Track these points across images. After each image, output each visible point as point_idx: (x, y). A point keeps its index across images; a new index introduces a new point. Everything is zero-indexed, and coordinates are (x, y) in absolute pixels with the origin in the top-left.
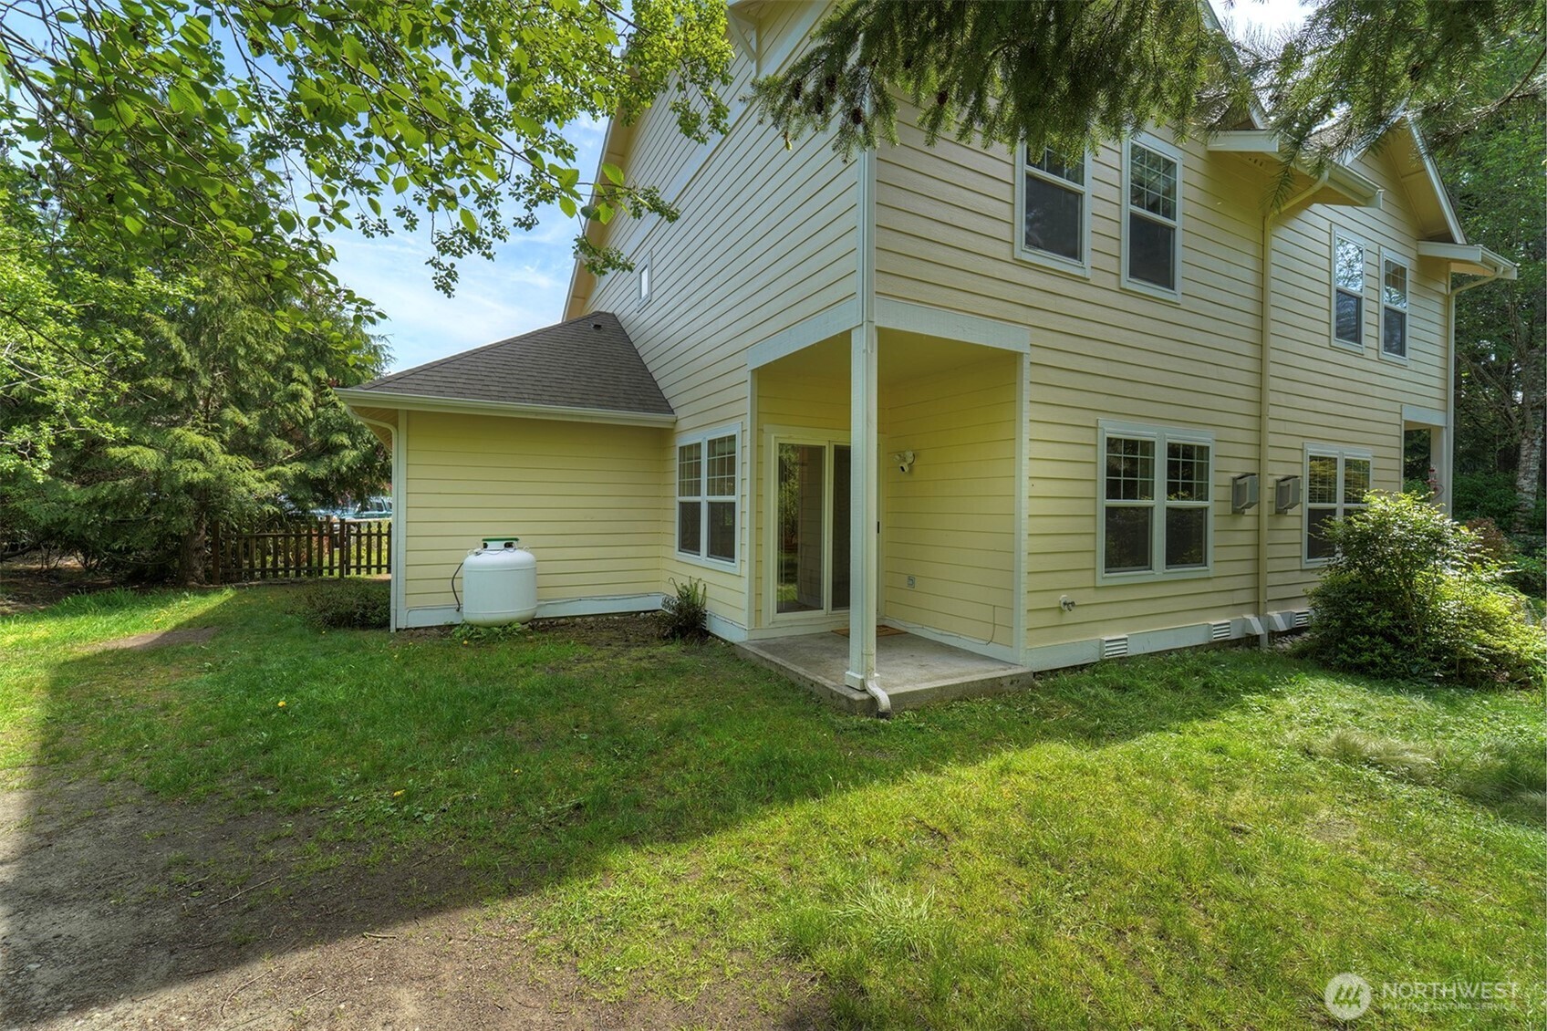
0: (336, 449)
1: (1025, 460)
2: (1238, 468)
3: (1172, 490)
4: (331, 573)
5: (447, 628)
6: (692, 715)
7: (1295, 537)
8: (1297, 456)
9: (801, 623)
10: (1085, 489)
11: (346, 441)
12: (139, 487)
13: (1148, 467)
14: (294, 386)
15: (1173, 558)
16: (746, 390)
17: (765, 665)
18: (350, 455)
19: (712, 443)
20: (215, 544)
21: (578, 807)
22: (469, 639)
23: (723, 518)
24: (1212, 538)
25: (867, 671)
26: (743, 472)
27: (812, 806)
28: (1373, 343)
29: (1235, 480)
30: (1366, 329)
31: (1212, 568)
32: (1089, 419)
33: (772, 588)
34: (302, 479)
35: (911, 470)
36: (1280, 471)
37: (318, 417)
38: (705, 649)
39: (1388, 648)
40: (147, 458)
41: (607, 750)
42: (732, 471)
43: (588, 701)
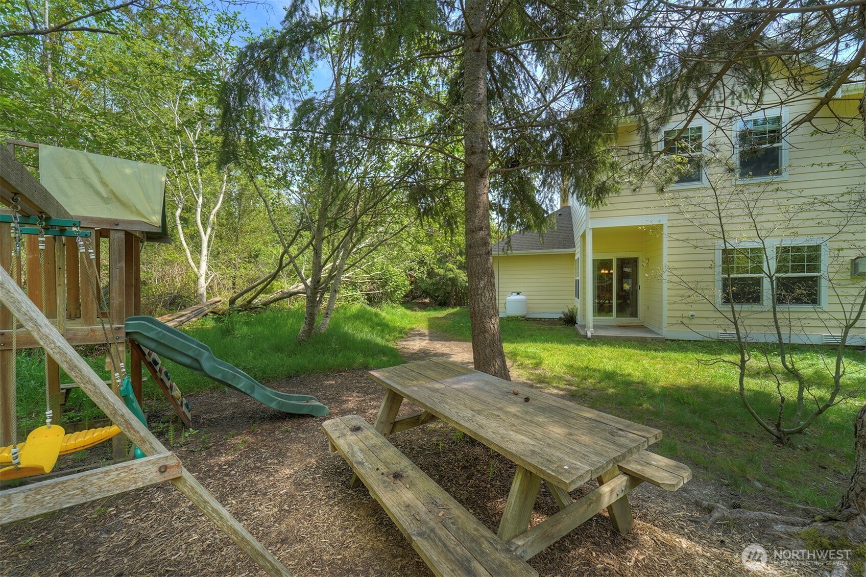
1: (666, 263)
2: (854, 254)
9: (603, 321)
12: (440, 279)
13: (759, 259)
20: (456, 295)
24: (826, 291)
25: (588, 328)
26: (580, 270)
29: (852, 260)
35: (648, 265)
38: (570, 327)
40: (442, 271)
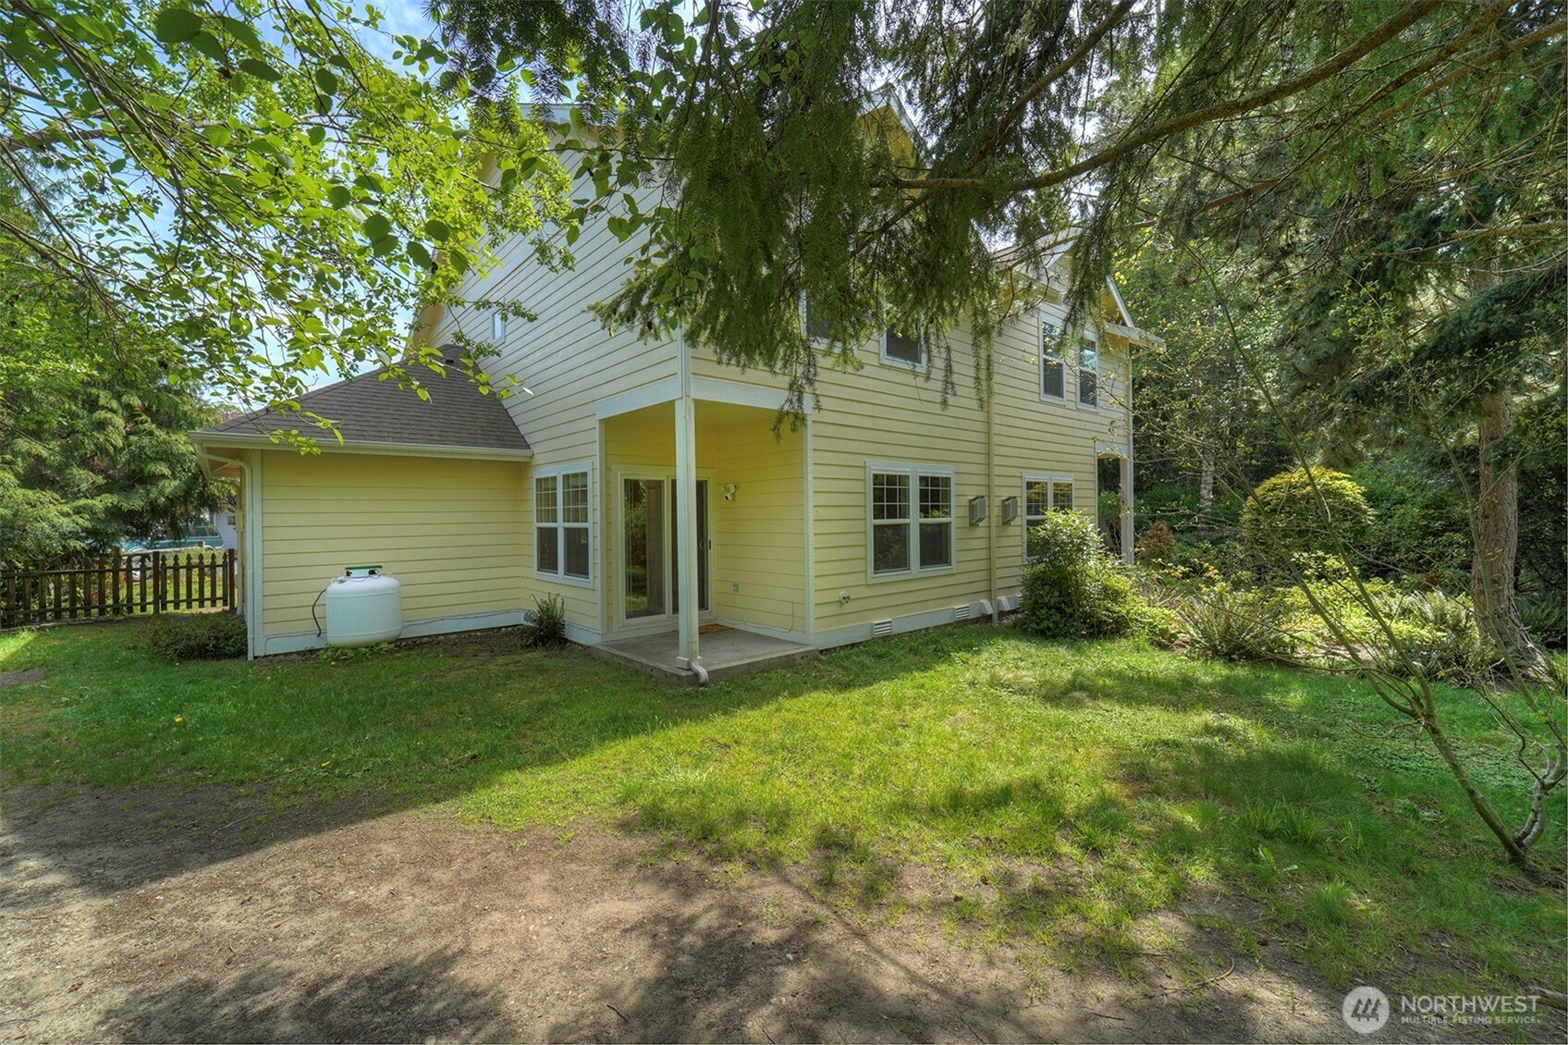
0: (154, 479)
1: (811, 494)
2: (972, 493)
3: (925, 511)
4: (143, 609)
5: (309, 654)
6: (555, 697)
7: (1018, 541)
8: (1018, 481)
9: (648, 625)
10: (858, 513)
11: (166, 471)
13: (904, 495)
14: (101, 414)
15: (926, 560)
16: (596, 435)
17: (616, 660)
18: (170, 486)
19: (566, 477)
21: (474, 757)
22: (336, 660)
23: (578, 543)
24: (955, 545)
25: (691, 655)
26: (594, 503)
27: (643, 738)
28: (1072, 397)
29: (970, 501)
30: (1066, 387)
31: (955, 566)
32: (859, 461)
33: (621, 599)
34: (114, 513)
35: (734, 499)
36: (1005, 494)
37: (129, 445)
38: (564, 653)
39: (1057, 617)
41: (489, 724)
42: (585, 500)
43: (466, 696)
